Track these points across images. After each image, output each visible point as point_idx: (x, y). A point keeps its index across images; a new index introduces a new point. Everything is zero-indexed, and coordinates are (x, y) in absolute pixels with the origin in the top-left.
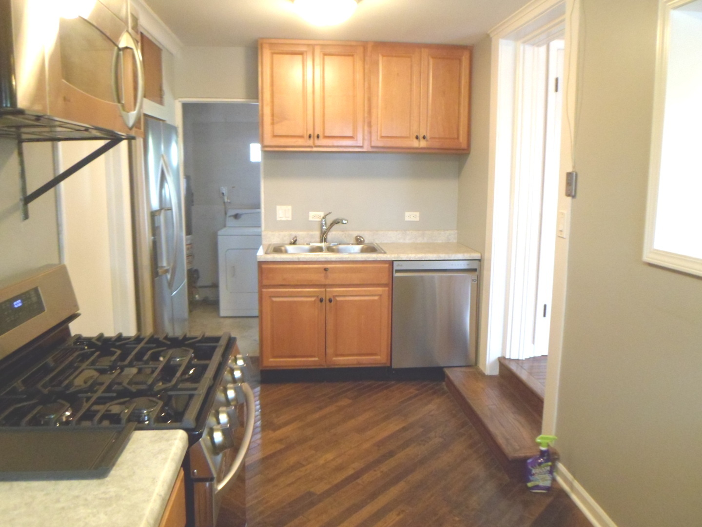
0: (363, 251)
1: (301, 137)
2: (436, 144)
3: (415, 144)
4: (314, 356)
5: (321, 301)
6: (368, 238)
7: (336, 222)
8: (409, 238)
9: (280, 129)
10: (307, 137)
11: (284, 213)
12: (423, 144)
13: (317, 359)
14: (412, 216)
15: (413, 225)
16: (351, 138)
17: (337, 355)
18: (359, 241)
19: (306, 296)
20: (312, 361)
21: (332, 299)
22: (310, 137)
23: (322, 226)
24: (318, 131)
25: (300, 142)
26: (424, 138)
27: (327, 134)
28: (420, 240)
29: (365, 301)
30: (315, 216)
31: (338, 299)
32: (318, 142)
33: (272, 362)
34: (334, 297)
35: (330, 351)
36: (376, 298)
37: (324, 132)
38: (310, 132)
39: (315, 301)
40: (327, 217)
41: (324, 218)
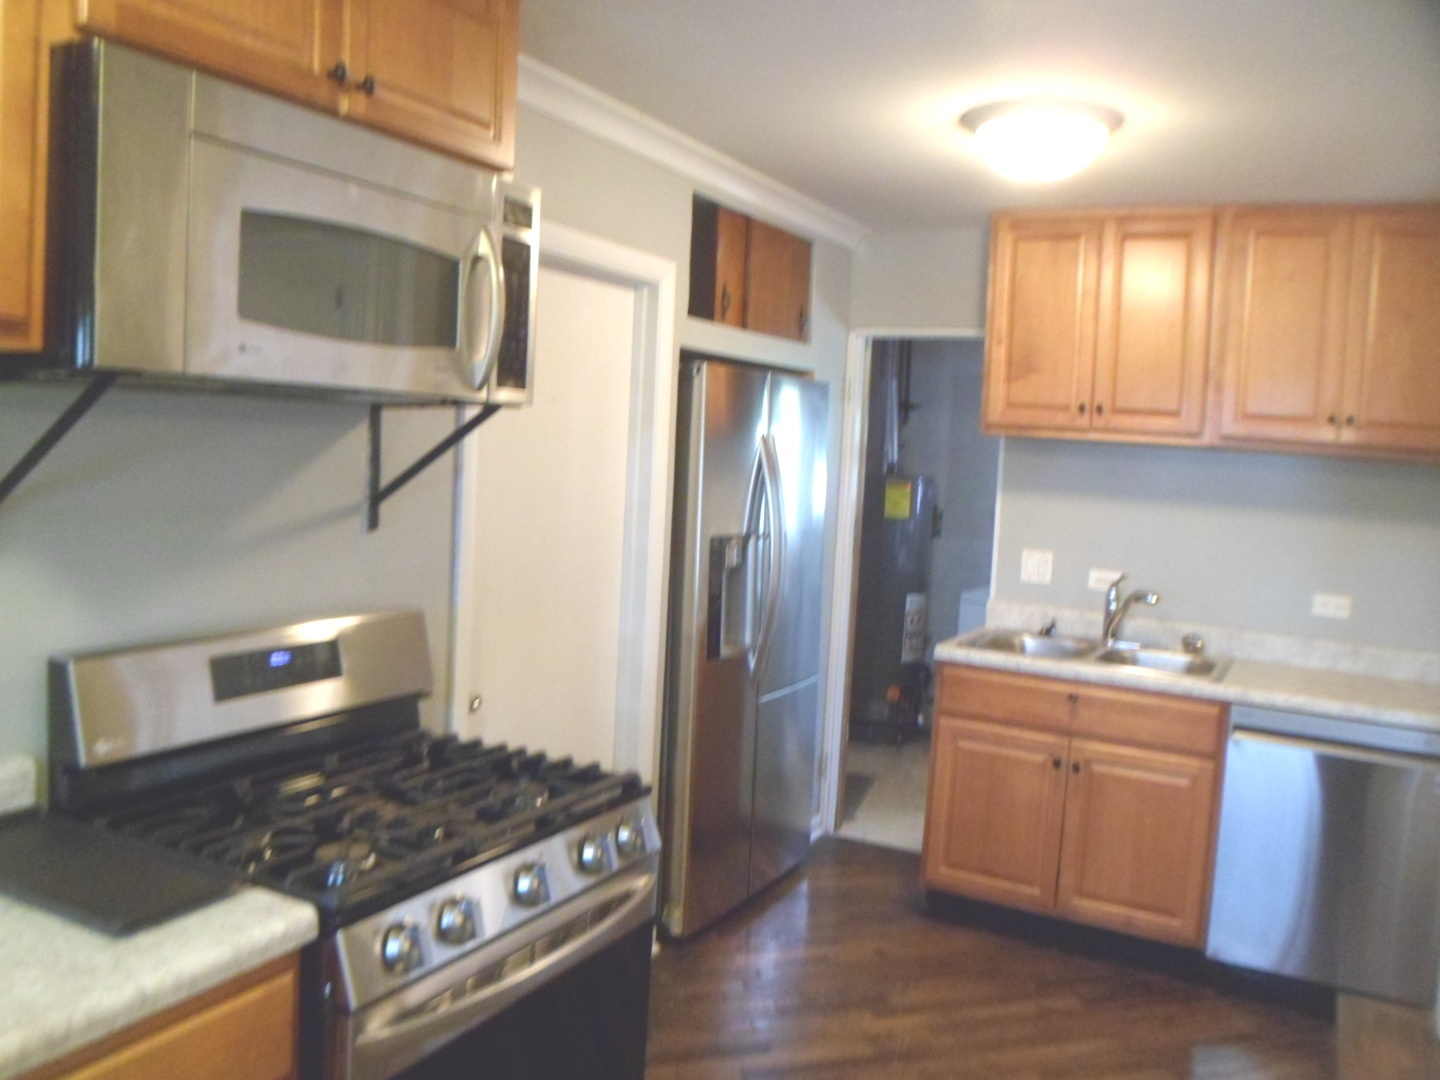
0: (1191, 670)
1: (1066, 408)
2: (1382, 437)
3: (1327, 434)
4: (1030, 883)
5: (1057, 764)
6: (1215, 644)
7: (1139, 598)
8: (1319, 657)
9: (1026, 391)
10: (1074, 408)
11: (1036, 566)
12: (1348, 436)
13: (1035, 891)
14: (1330, 606)
15: (1330, 629)
16: (1175, 414)
17: (1082, 894)
18: (1189, 645)
19: (1029, 749)
20: (1028, 894)
21: (1082, 765)
22: (1082, 409)
23: (1108, 603)
24: (1101, 397)
25: (1061, 419)
26: (1350, 421)
27: (1120, 403)
28: (1345, 665)
29: (1156, 785)
30: (1100, 579)
31: (1098, 768)
32: (1099, 421)
33: (942, 874)
34: (1088, 762)
35: (1067, 879)
36: (1183, 782)
37: (1114, 399)
38: (1086, 399)
39: (1043, 765)
40: (1121, 585)
41: (1116, 584)
